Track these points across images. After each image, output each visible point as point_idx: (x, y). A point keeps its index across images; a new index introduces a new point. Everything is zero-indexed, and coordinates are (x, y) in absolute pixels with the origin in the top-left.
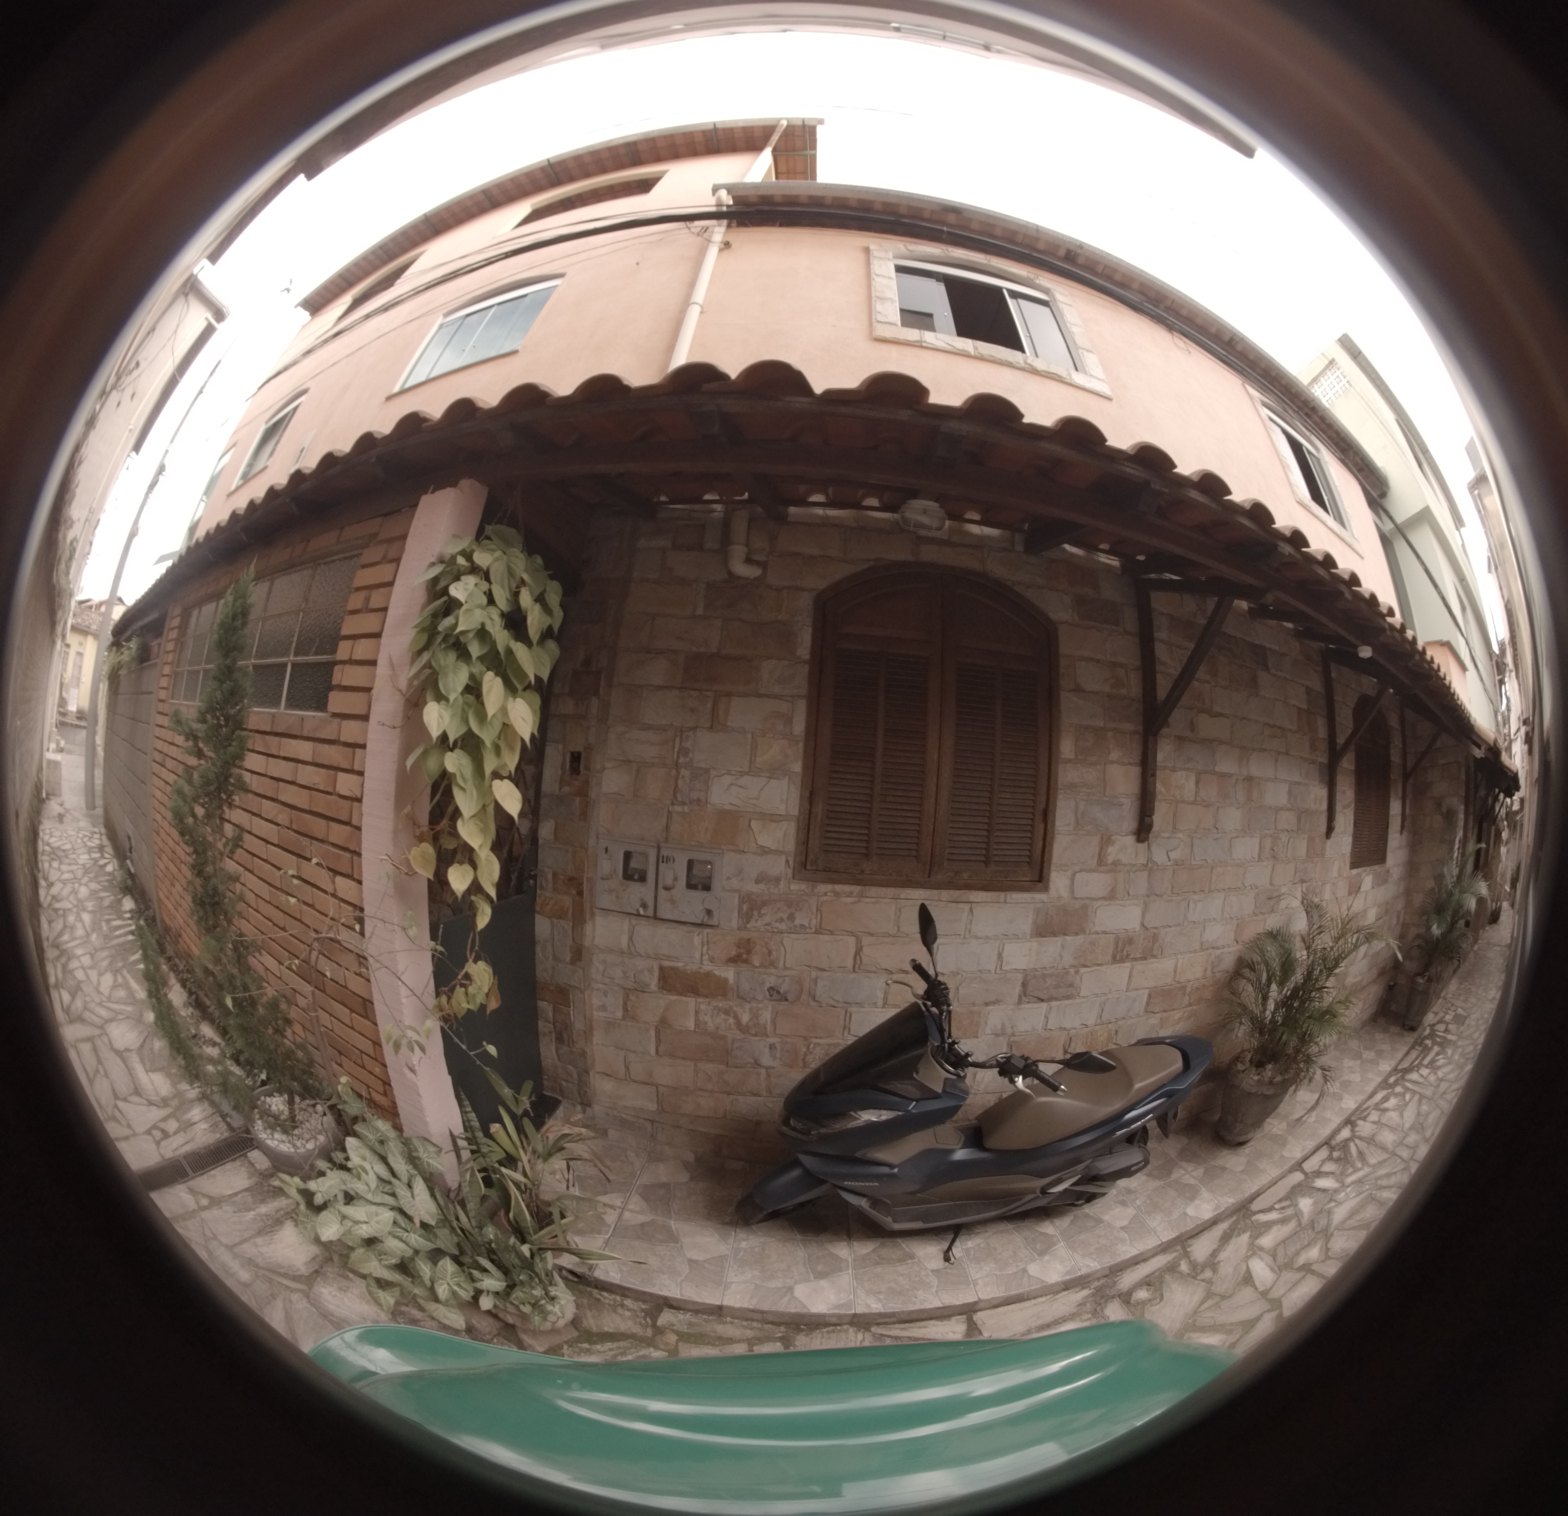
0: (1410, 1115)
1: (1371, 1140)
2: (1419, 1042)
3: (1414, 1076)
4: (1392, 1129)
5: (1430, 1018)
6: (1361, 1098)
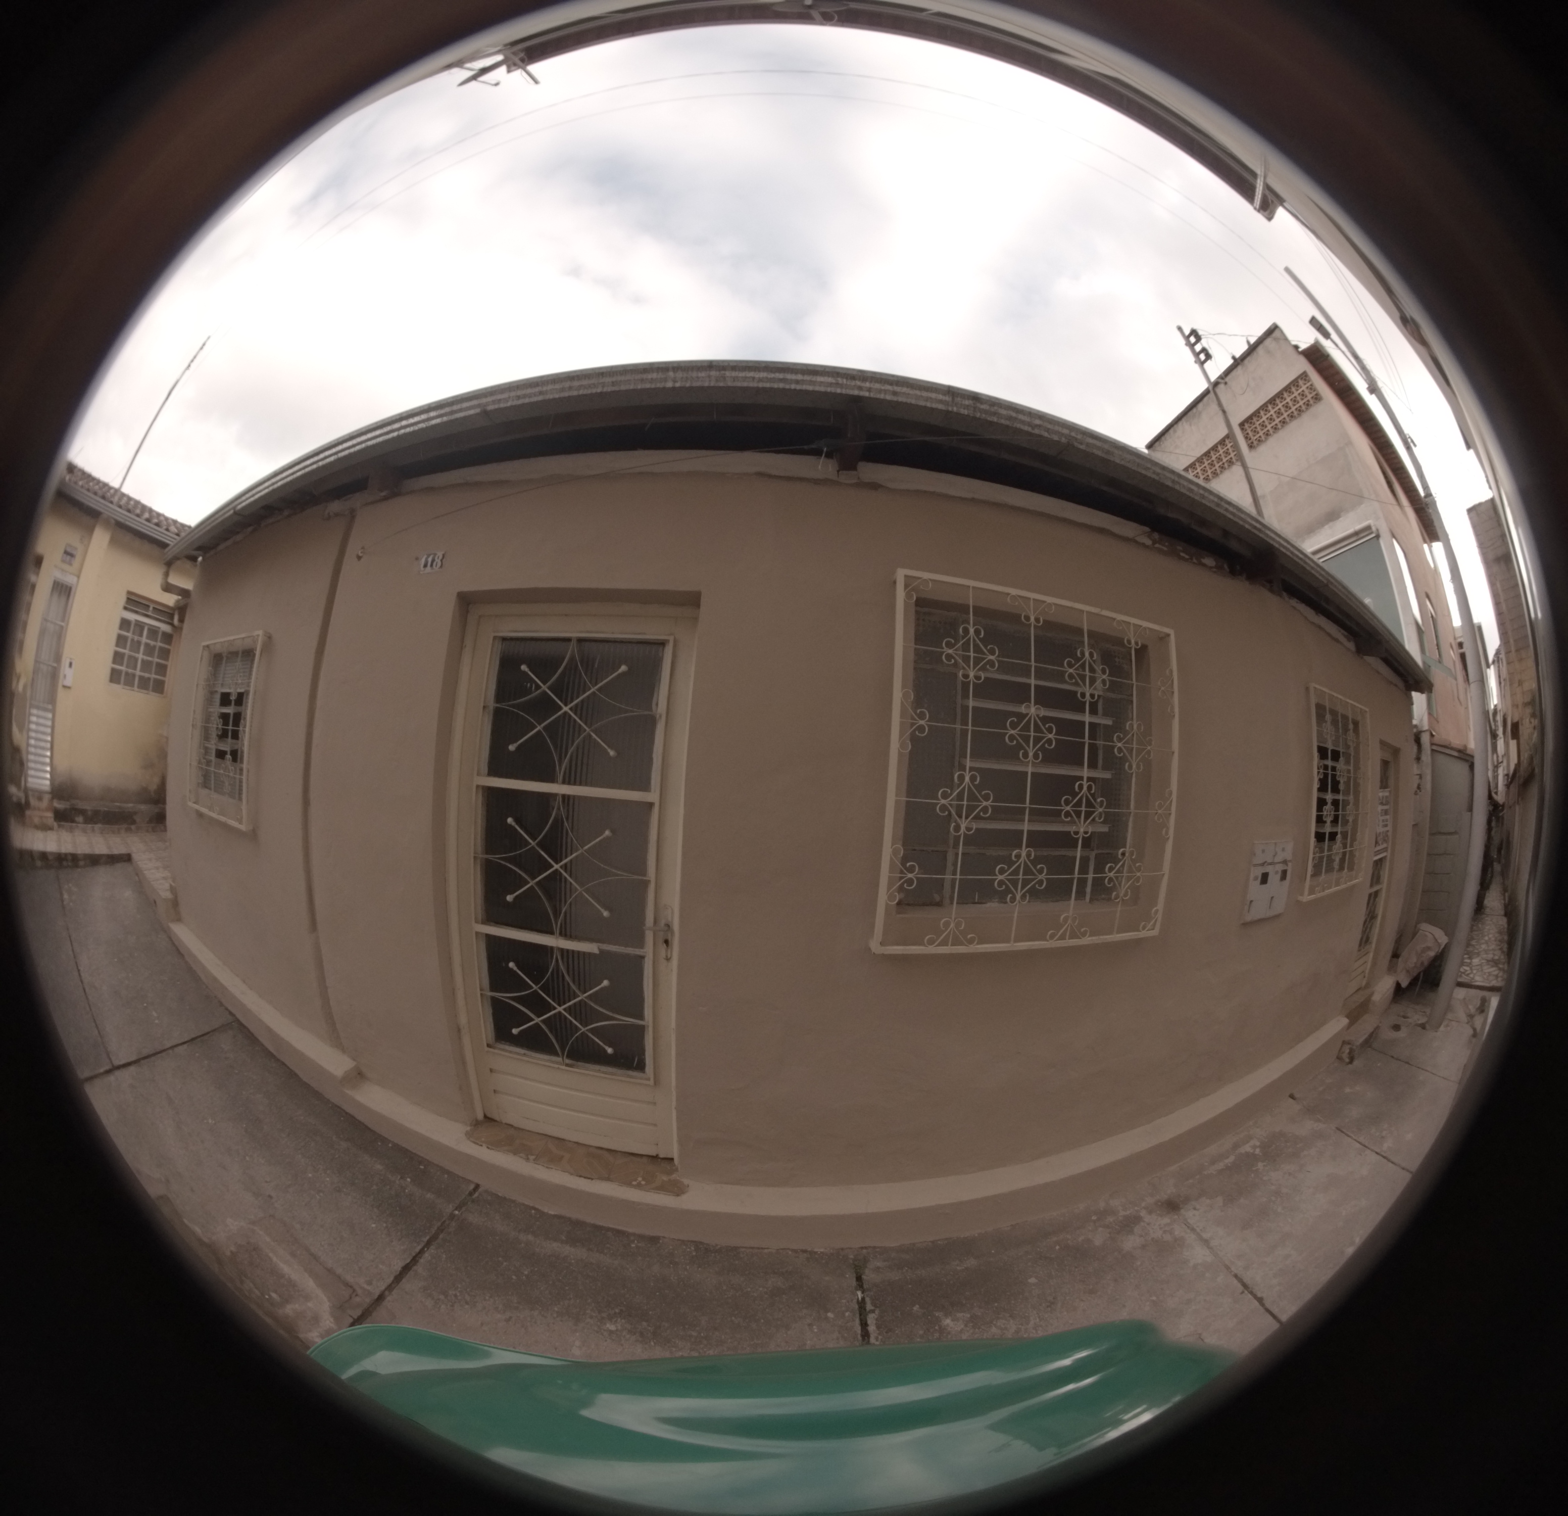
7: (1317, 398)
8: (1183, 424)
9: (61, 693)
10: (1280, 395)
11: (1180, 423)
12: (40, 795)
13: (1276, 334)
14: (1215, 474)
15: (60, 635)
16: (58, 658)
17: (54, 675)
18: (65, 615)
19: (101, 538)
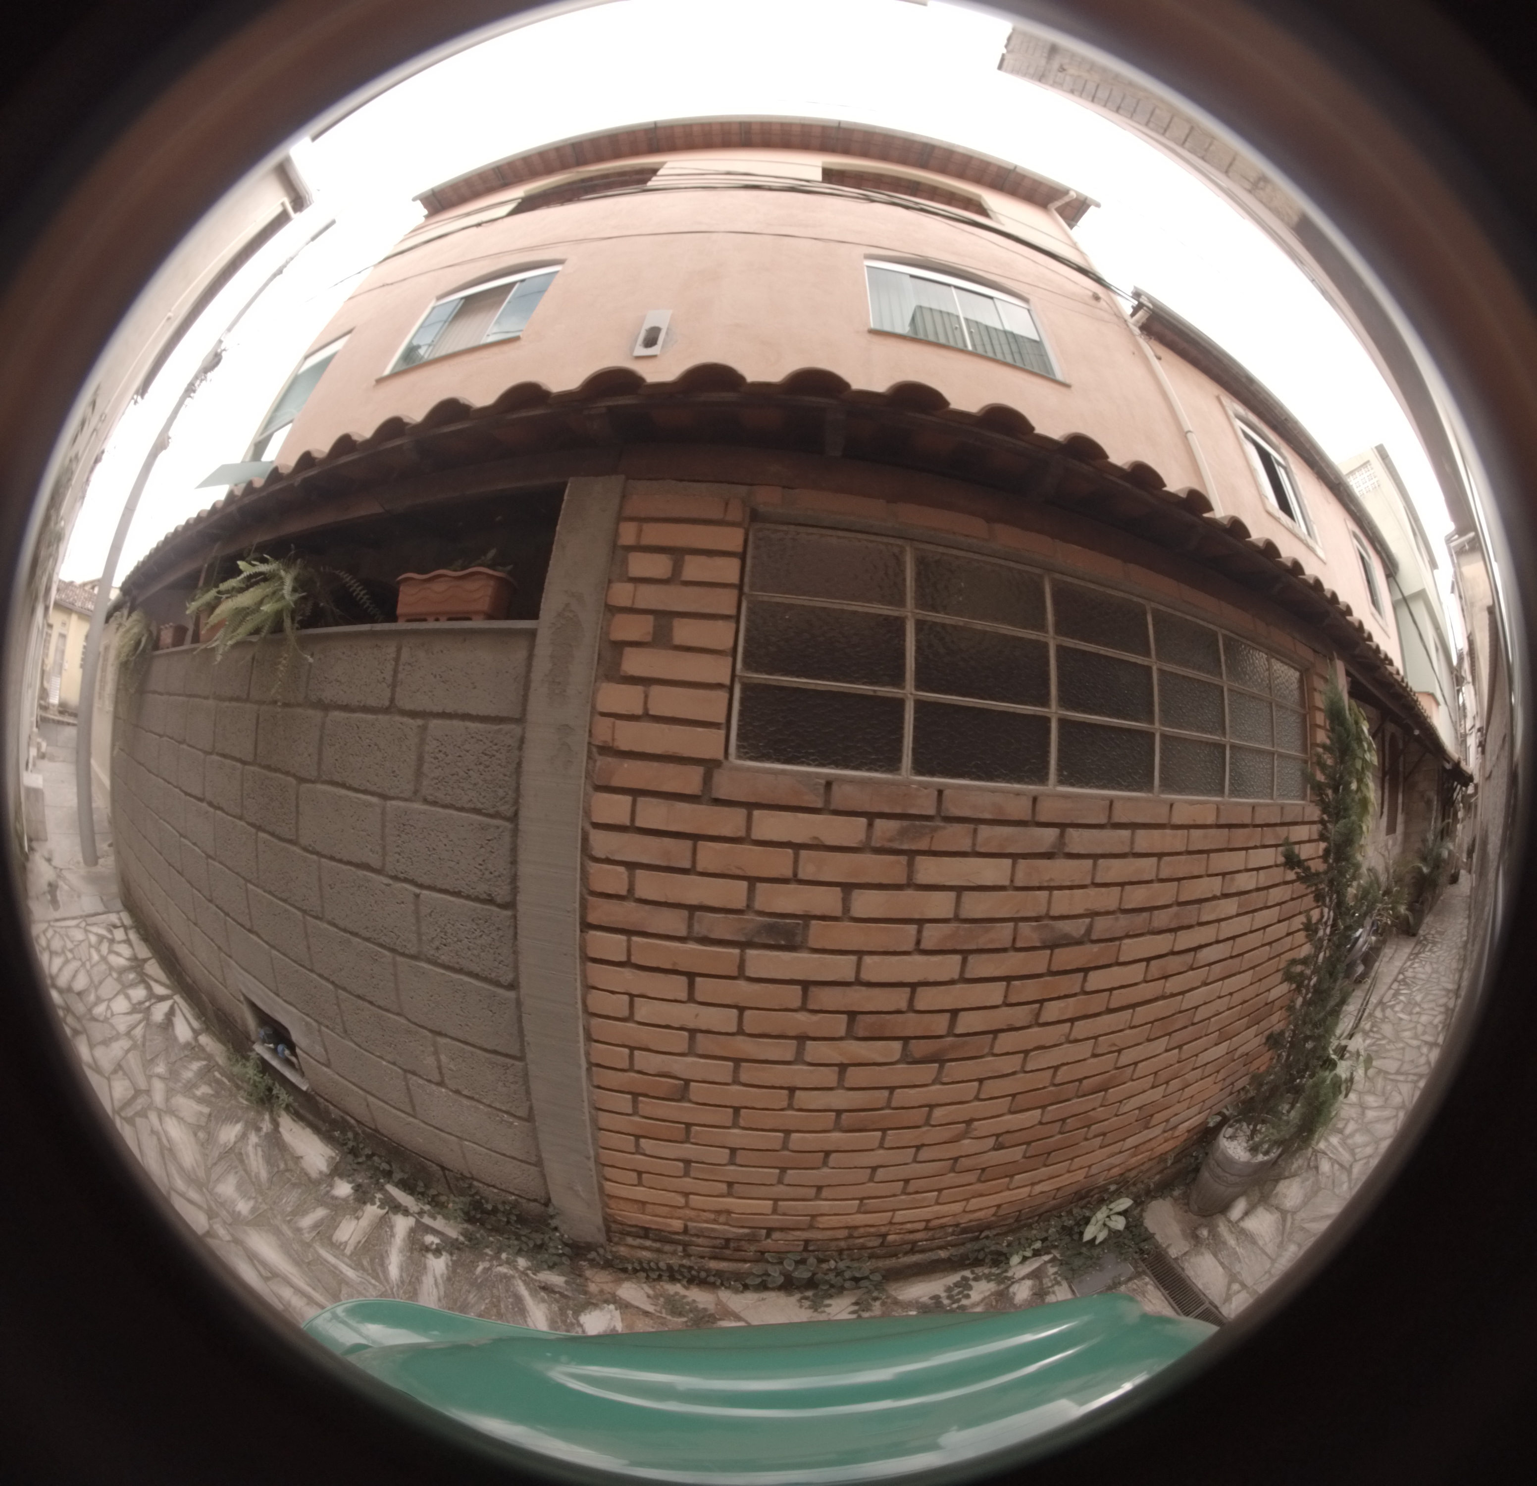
0: (1428, 969)
1: (1414, 977)
2: (1419, 942)
3: (1423, 955)
4: (1423, 973)
5: (1421, 932)
6: (1403, 962)
9: (64, 672)
12: (54, 706)
15: (63, 652)
16: (62, 658)
17: (61, 666)
18: (64, 644)
19: (74, 617)
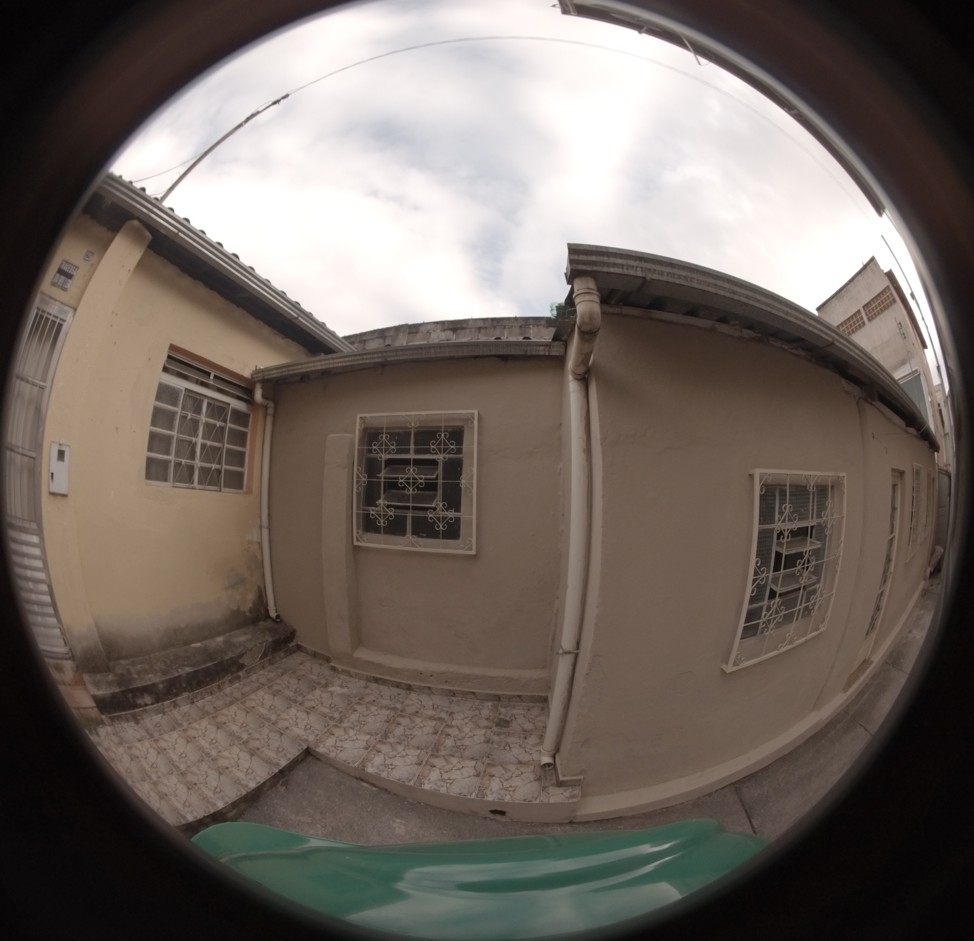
7: (894, 301)
8: (834, 301)
10: (879, 295)
11: (833, 300)
13: (874, 262)
14: (853, 332)
